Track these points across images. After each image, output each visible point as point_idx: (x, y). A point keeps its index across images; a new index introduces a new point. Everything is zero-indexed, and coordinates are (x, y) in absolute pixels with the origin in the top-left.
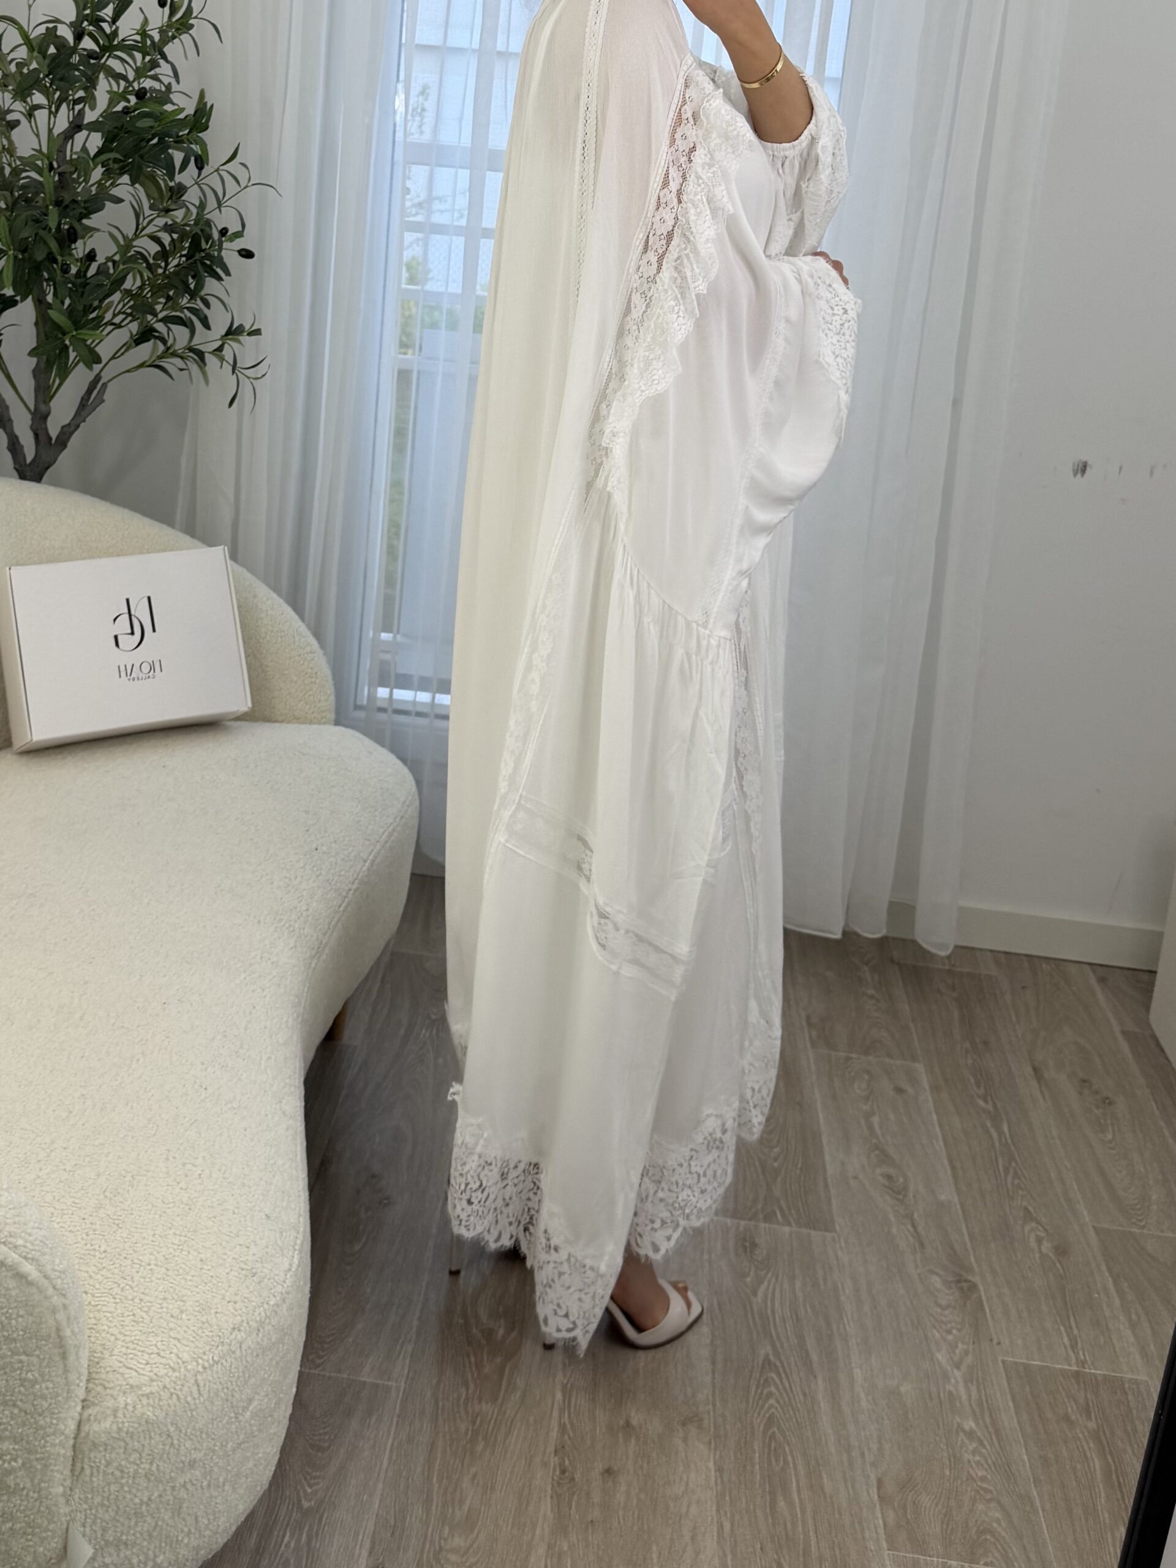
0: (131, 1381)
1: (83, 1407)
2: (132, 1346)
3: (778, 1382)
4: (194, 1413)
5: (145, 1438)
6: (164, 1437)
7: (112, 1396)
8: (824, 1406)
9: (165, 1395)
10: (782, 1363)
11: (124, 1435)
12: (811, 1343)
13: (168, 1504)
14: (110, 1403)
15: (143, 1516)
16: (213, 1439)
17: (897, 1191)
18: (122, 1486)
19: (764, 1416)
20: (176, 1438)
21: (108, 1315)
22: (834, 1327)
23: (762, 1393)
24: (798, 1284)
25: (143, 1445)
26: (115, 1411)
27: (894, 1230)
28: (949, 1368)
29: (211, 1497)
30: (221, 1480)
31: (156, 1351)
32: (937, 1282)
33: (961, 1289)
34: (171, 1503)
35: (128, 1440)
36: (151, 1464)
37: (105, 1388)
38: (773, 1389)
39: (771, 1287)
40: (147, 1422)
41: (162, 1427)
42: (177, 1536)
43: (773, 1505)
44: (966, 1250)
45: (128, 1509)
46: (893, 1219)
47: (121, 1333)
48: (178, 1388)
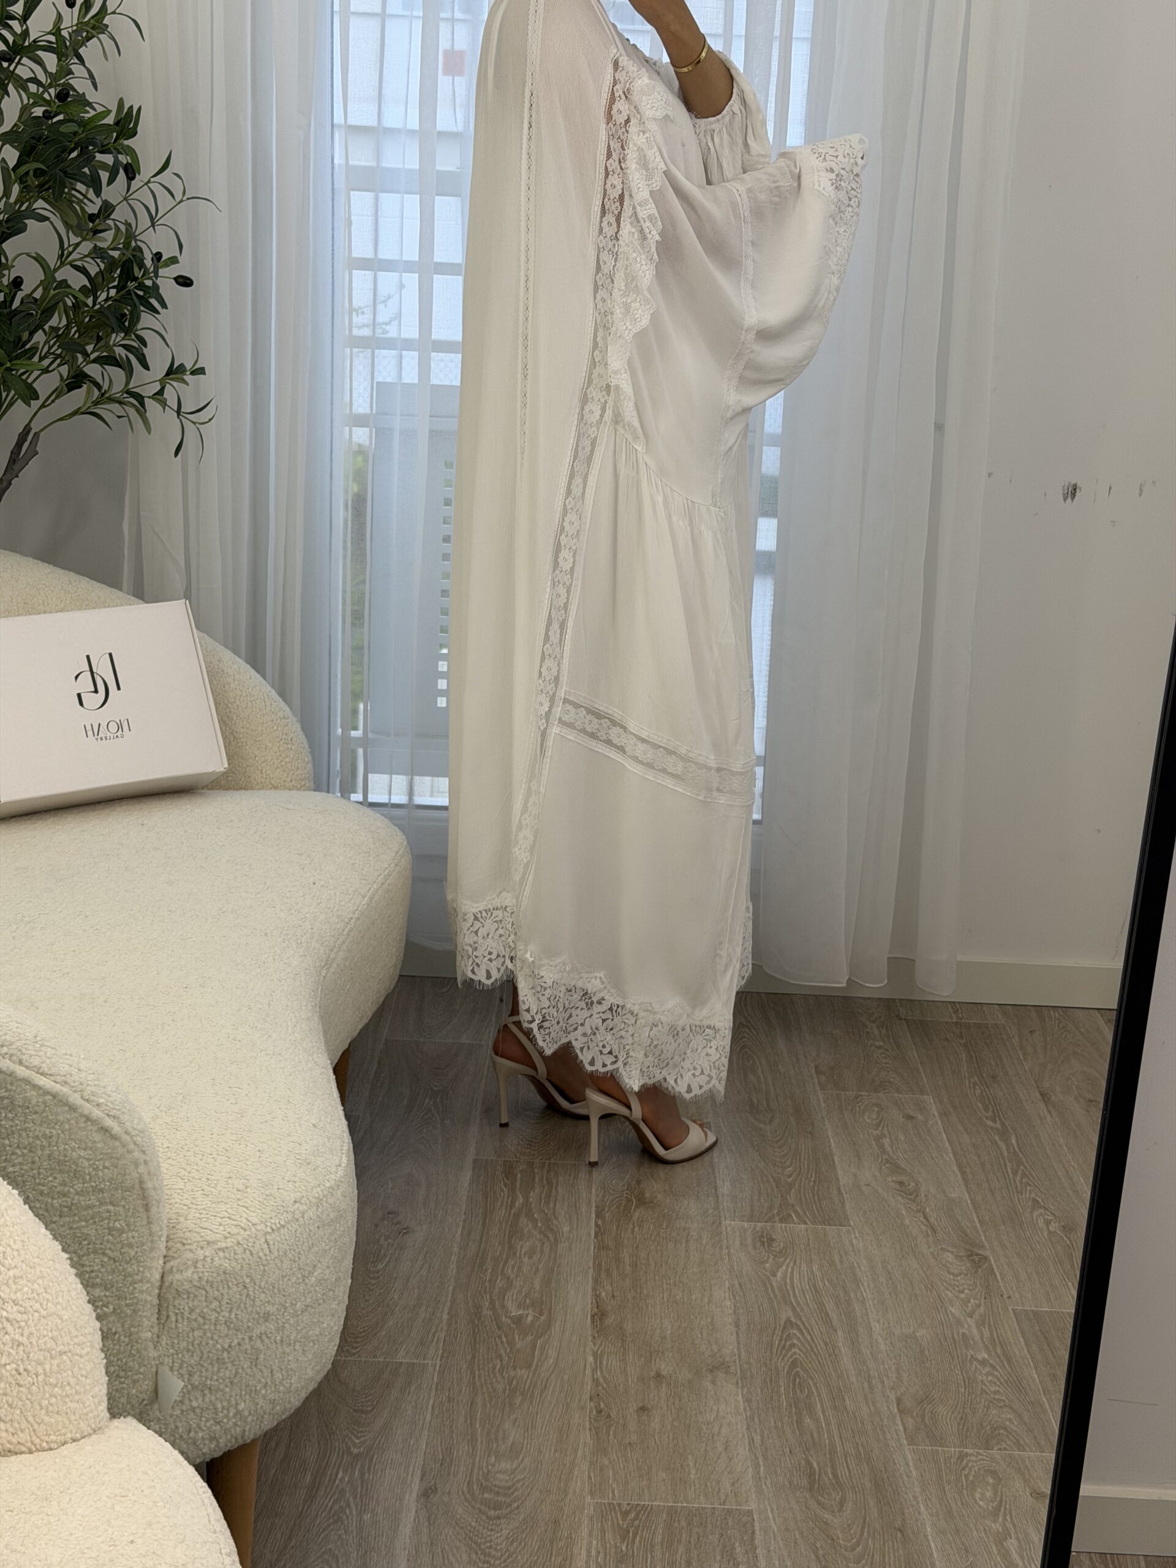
0: (208, 1238)
1: (164, 1263)
2: (205, 1212)
3: (800, 1336)
4: (266, 1268)
5: (223, 1288)
6: (241, 1288)
7: (191, 1250)
8: (845, 1351)
9: (239, 1250)
10: (804, 1324)
11: (204, 1283)
12: (830, 1306)
13: (246, 1353)
14: (190, 1255)
15: (224, 1363)
16: (284, 1296)
17: (909, 1192)
18: (205, 1333)
19: (788, 1361)
20: (252, 1289)
21: (179, 1191)
22: (852, 1295)
23: (785, 1345)
24: (815, 1267)
25: (222, 1294)
26: (195, 1263)
27: (907, 1222)
28: (962, 1318)
29: (284, 1353)
30: (292, 1338)
31: (227, 1215)
32: (950, 1257)
33: (973, 1261)
34: (249, 1352)
35: (208, 1288)
36: (230, 1312)
37: (184, 1244)
38: (795, 1341)
39: (789, 1270)
40: (224, 1273)
41: (238, 1277)
42: (256, 1386)
43: (799, 1422)
44: (977, 1232)
45: (211, 1355)
46: (904, 1212)
47: (192, 1204)
48: (250, 1244)
